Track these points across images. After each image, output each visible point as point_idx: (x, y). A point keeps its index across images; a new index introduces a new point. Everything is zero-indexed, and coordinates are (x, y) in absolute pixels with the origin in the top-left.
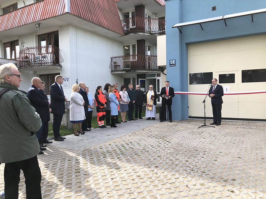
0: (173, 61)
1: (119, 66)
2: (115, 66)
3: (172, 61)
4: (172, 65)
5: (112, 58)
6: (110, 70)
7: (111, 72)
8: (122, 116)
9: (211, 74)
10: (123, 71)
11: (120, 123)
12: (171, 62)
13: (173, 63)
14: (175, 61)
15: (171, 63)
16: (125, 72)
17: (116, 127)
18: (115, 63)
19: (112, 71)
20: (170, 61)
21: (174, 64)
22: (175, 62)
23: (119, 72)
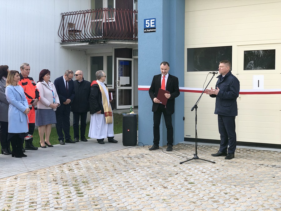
0: (151, 20)
1: (78, 31)
2: (70, 31)
3: (150, 22)
4: (149, 30)
5: (63, 16)
6: (59, 40)
7: (61, 44)
8: (41, 133)
9: (228, 50)
10: (83, 42)
11: (36, 149)
12: (147, 23)
13: (151, 26)
14: (155, 22)
15: (148, 25)
16: (87, 44)
17: (26, 156)
18: (70, 25)
19: (63, 42)
20: (145, 20)
21: (152, 28)
22: (155, 24)
23: (76, 45)
